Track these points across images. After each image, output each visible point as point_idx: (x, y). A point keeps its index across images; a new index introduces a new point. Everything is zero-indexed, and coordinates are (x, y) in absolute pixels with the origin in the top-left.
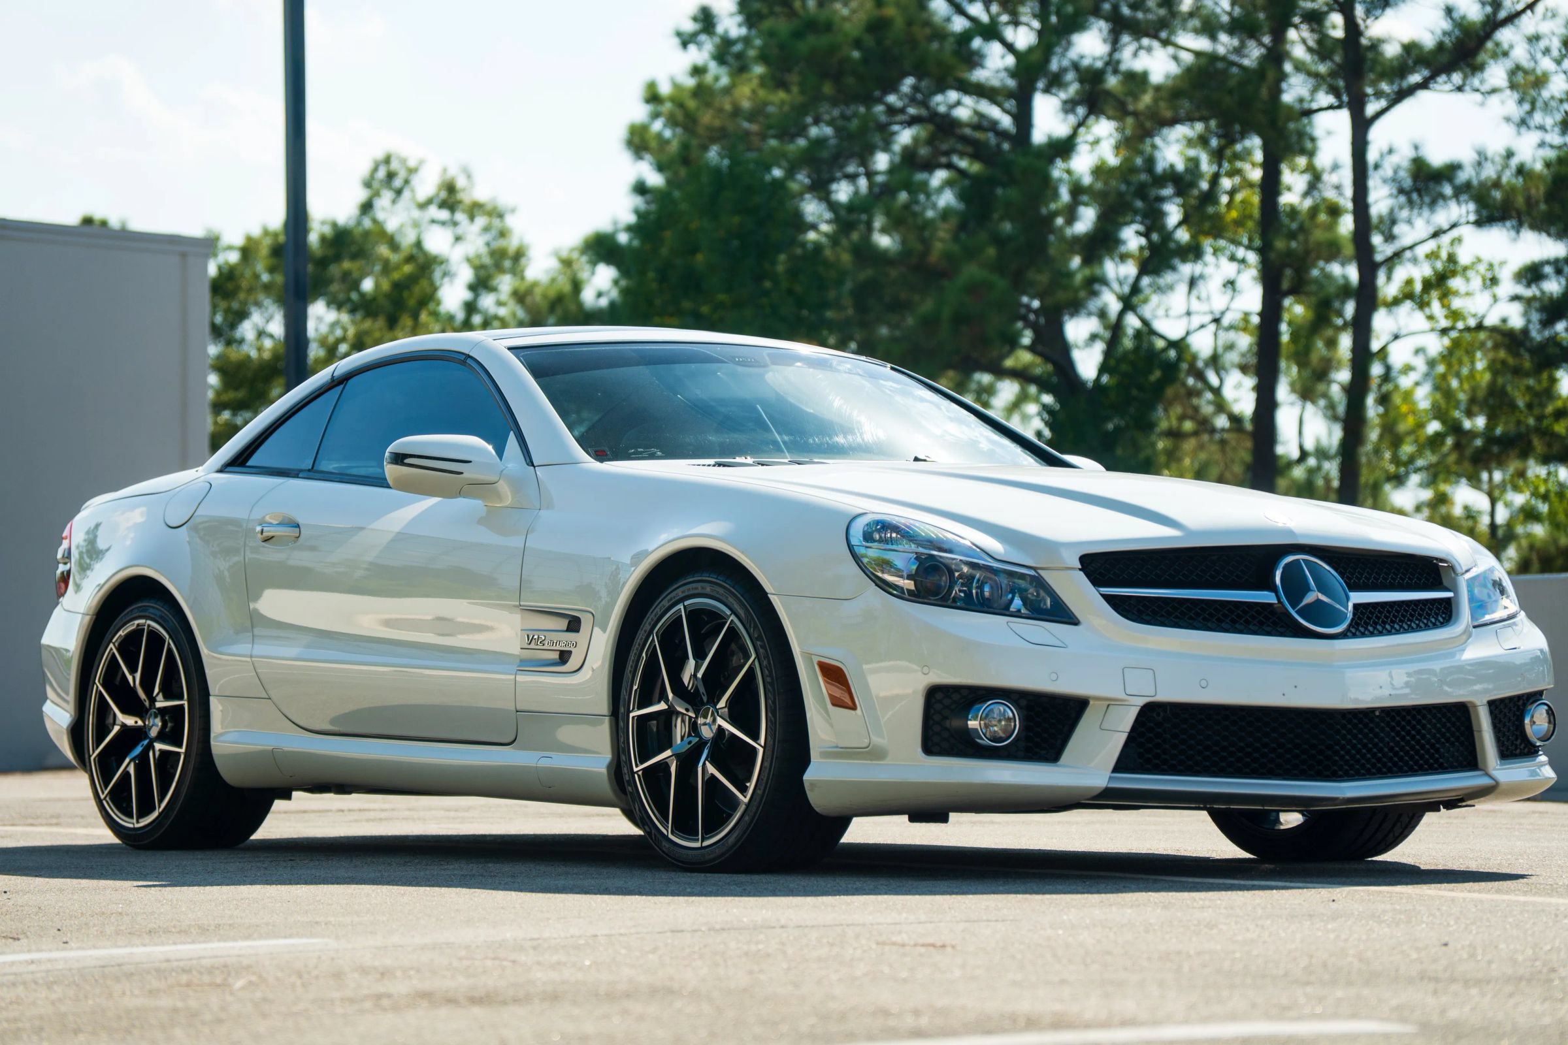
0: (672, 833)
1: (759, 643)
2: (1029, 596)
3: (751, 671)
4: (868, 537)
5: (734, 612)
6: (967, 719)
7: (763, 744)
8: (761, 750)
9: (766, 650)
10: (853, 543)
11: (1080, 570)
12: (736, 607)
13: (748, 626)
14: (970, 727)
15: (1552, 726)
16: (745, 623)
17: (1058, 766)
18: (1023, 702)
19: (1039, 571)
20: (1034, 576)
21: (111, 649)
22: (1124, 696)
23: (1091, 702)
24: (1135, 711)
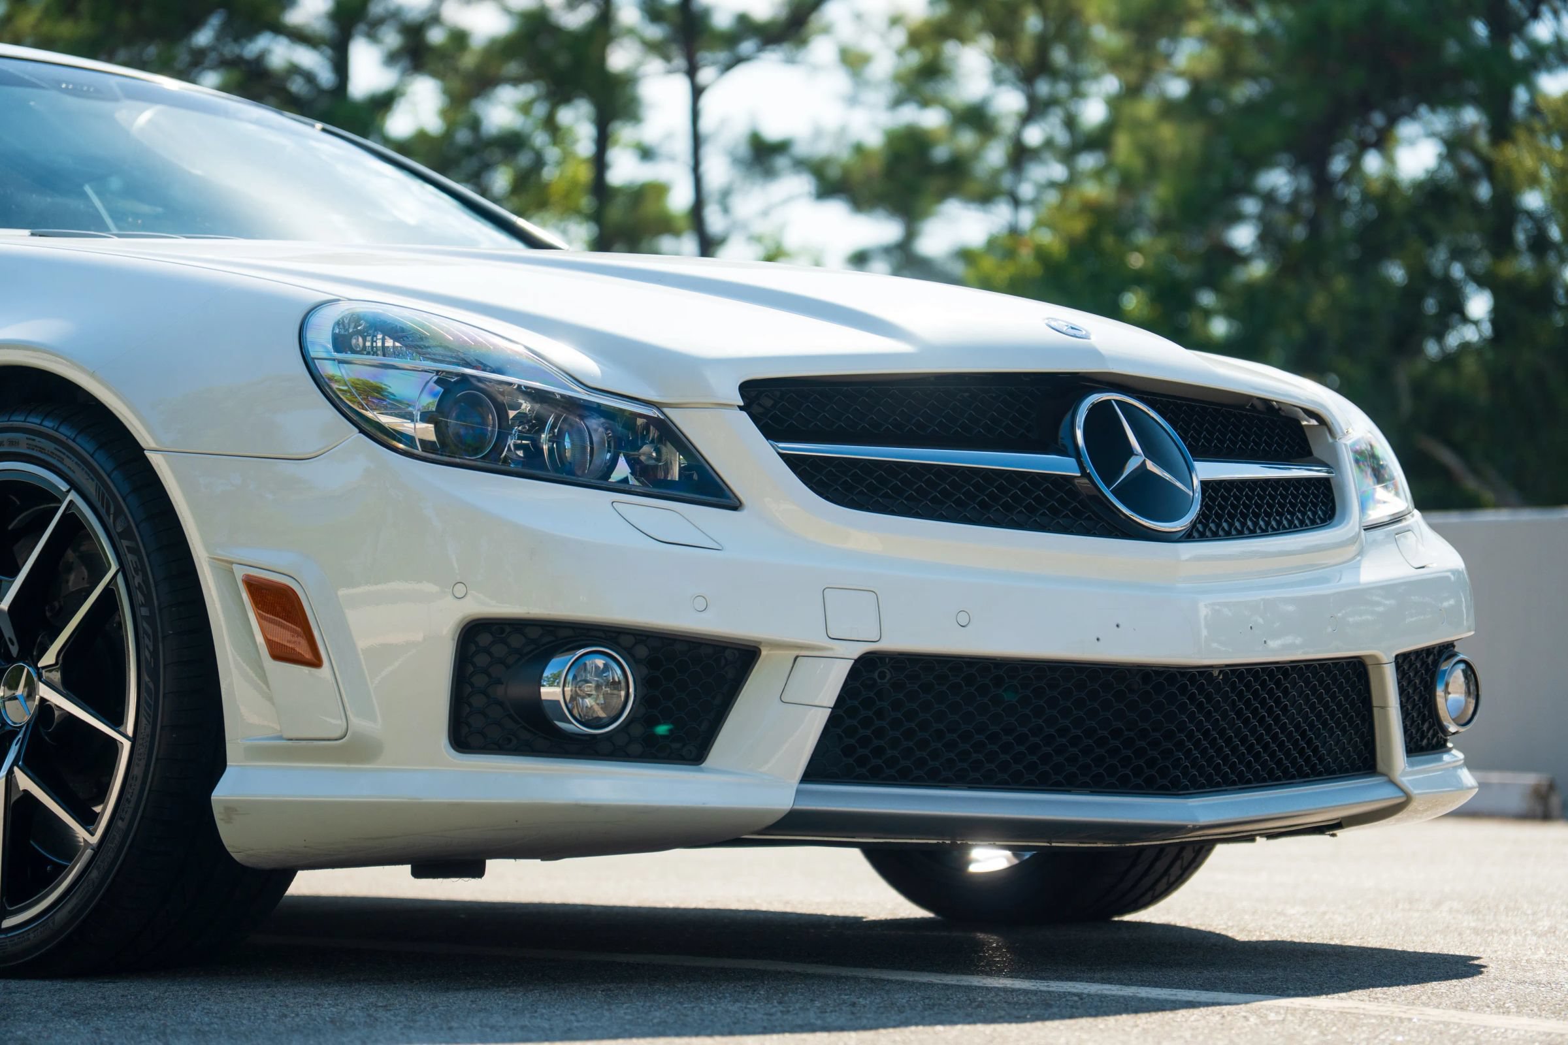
1: (125, 543)
2: (643, 458)
3: (109, 596)
4: (341, 343)
5: (74, 486)
6: (540, 685)
7: (130, 730)
8: (127, 745)
9: (141, 559)
10: (313, 354)
11: (741, 408)
12: (80, 476)
13: (103, 511)
14: (544, 697)
15: (1472, 702)
16: (98, 505)
17: (702, 771)
18: (642, 651)
19: (666, 410)
20: (658, 419)
22: (820, 640)
23: (764, 652)
24: (847, 666)
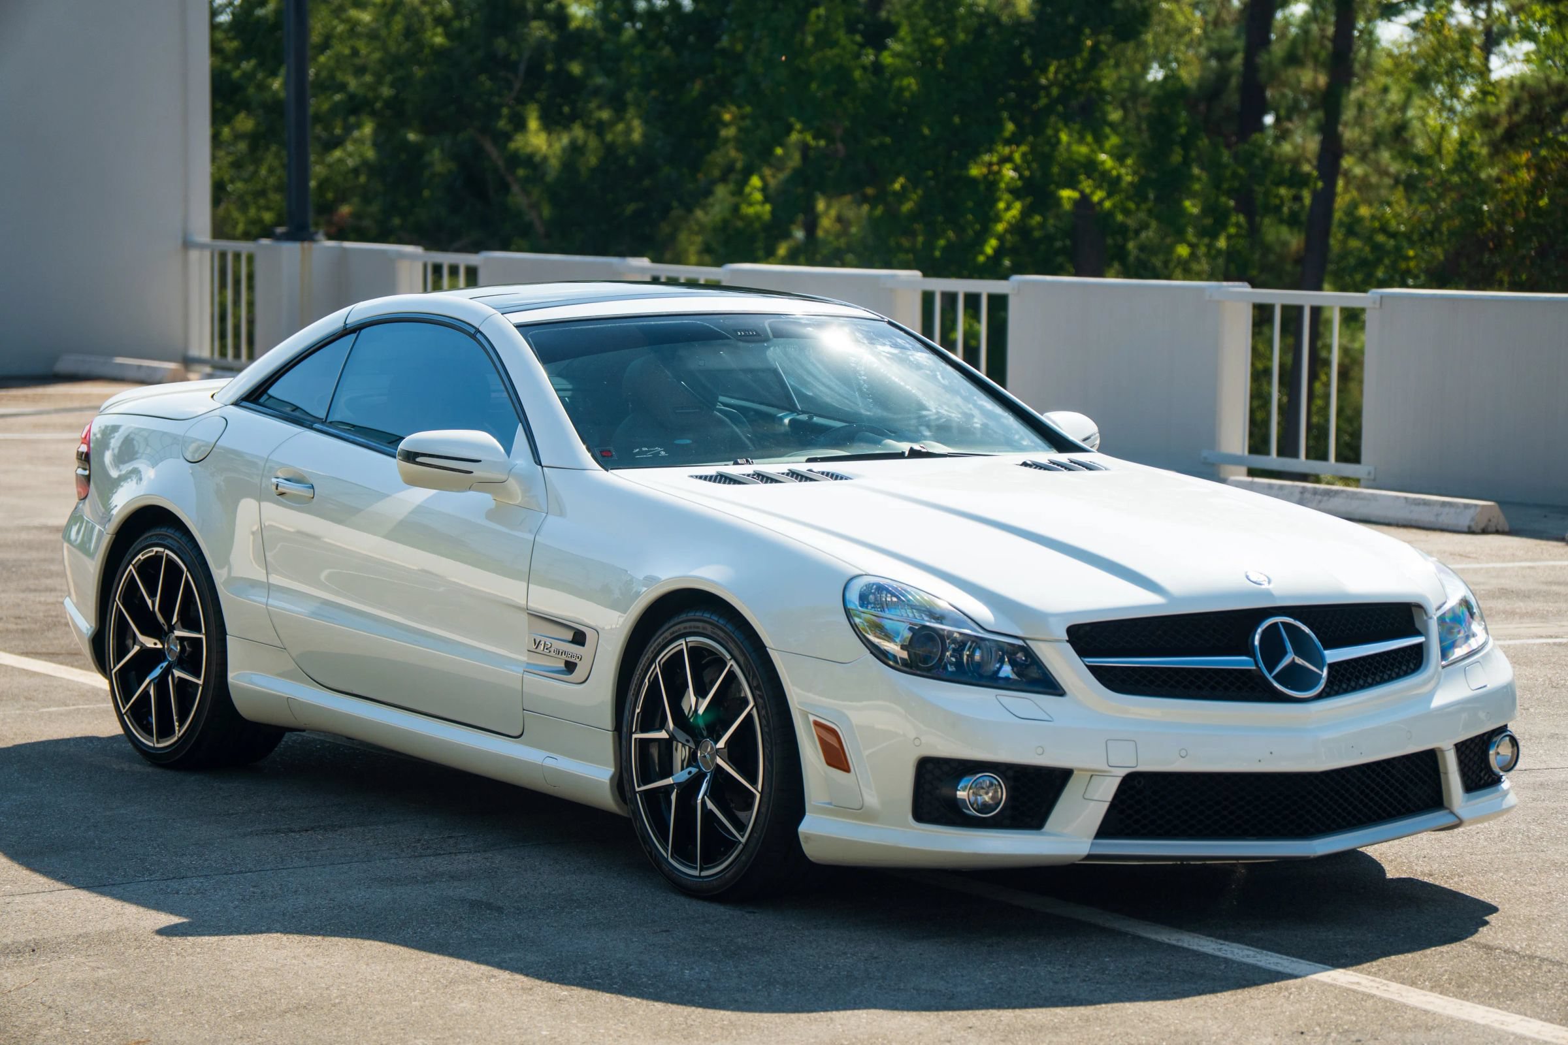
0: (672, 856)
1: (758, 692)
2: (1018, 660)
3: (749, 716)
4: (863, 598)
5: (733, 657)
6: (957, 790)
7: (759, 789)
8: (758, 796)
9: (765, 702)
10: (849, 607)
11: (1068, 641)
12: (736, 653)
13: (747, 674)
14: (958, 797)
15: (1515, 757)
16: (743, 667)
17: (1043, 834)
18: (1010, 773)
19: (1028, 642)
20: (1023, 647)
21: (131, 570)
22: (1106, 768)
23: (1075, 772)
24: (1117, 781)
